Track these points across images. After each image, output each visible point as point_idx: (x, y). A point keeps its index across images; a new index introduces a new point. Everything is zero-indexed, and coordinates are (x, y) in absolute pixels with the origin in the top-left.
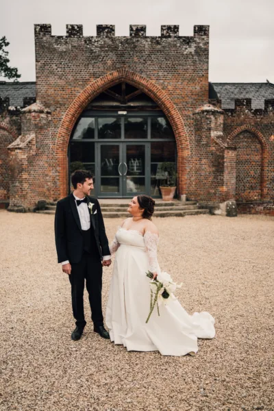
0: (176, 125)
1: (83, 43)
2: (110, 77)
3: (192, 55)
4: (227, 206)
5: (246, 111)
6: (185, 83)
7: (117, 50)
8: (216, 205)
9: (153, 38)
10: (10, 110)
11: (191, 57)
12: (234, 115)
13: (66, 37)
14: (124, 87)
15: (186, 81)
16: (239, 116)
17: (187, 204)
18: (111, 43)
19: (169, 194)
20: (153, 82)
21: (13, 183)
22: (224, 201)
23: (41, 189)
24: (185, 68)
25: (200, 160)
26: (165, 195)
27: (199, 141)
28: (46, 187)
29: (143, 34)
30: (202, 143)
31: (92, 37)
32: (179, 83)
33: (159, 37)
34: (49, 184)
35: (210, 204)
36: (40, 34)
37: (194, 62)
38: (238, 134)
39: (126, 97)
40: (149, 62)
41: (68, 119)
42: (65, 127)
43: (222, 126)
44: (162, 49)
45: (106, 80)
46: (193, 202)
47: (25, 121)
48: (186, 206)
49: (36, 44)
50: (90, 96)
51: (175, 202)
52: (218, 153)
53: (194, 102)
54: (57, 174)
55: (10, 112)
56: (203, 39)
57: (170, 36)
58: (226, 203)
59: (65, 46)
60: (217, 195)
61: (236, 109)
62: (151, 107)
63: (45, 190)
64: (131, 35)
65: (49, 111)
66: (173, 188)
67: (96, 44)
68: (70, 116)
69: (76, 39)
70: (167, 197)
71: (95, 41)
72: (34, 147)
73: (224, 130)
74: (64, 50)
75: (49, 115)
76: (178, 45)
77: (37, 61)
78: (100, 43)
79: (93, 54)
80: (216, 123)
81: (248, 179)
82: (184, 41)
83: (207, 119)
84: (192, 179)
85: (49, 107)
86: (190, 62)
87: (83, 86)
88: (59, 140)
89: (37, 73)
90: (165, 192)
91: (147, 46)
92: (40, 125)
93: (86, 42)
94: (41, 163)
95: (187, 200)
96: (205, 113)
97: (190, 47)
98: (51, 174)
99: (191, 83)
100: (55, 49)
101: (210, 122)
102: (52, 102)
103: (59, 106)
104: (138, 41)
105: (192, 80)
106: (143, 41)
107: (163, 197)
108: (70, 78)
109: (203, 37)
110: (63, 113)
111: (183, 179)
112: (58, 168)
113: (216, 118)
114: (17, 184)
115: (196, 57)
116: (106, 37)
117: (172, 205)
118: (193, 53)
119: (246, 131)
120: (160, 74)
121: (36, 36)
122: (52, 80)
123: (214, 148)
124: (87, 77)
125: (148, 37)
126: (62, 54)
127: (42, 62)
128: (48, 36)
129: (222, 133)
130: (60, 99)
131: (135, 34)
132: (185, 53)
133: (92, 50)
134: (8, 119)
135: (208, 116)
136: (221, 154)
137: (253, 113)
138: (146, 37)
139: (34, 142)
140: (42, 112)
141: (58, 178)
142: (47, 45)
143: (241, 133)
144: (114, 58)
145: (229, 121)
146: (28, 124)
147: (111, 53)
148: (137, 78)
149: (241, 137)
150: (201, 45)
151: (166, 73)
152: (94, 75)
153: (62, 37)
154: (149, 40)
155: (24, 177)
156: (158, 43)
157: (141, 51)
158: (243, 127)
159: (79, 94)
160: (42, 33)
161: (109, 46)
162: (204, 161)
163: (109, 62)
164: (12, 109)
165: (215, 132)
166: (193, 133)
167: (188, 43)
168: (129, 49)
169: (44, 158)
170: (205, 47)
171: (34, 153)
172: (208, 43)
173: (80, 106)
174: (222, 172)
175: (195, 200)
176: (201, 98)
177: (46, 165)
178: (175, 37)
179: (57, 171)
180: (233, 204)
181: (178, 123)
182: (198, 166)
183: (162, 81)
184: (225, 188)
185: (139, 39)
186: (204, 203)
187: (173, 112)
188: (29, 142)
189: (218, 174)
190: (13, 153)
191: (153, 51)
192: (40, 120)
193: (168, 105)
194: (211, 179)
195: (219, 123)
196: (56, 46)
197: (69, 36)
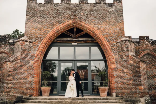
0: (106, 49)
1: (53, 6)
2: (68, 23)
3: (113, 12)
4: (146, 100)
5: (147, 43)
6: (111, 26)
7: (71, 10)
8: (138, 99)
9: (91, 4)
10: (10, 43)
11: (113, 13)
12: (140, 45)
13: (44, 3)
14: (75, 30)
15: (111, 25)
16: (143, 45)
17: (117, 99)
18: (68, 6)
19: (104, 92)
20: (92, 26)
21: (3, 84)
22: (143, 97)
23: (21, 89)
24: (110, 18)
25: (123, 70)
26: (102, 93)
27: (121, 58)
28: (25, 87)
29: (86, 2)
30: (124, 59)
31: (58, 3)
32: (107, 26)
33: (95, 3)
34: (27, 85)
35: (133, 98)
36: (30, 2)
37: (115, 15)
38: (143, 56)
39: (77, 35)
40: (90, 16)
41: (42, 46)
42: (40, 50)
43: (134, 50)
44: (97, 9)
45: (65, 25)
46: (120, 98)
47: (16, 47)
48: (117, 100)
49: (27, 7)
50: (56, 33)
51: (109, 97)
52: (135, 65)
53: (117, 36)
54: (33, 79)
55: (9, 43)
56: (119, 4)
57: (101, 3)
58: (144, 98)
59: (43, 8)
60: (137, 92)
61: (140, 41)
62: (91, 41)
63: (24, 89)
64: (79, 2)
65: (31, 41)
66: (107, 88)
67: (60, 7)
68: (43, 44)
69: (49, 4)
70: (103, 94)
71: (60, 5)
72: (19, 61)
73: (136, 53)
74: (43, 10)
75: (31, 44)
76: (106, 7)
77: (27, 15)
78: (62, 6)
79: (58, 12)
80: (131, 47)
81: (153, 83)
82: (109, 5)
83: (126, 45)
84: (119, 82)
85: (31, 40)
86: (113, 15)
87: (52, 28)
88: (35, 58)
89: (26, 21)
90: (102, 90)
91: (88, 8)
92: (24, 48)
93: (54, 5)
94: (23, 72)
95: (117, 96)
96: (124, 42)
97: (112, 8)
98: (29, 79)
99: (114, 26)
100: (37, 9)
101: (128, 46)
102: (33, 36)
103: (37, 38)
104: (83, 5)
105: (114, 25)
106: (86, 5)
107: (101, 94)
108: (45, 23)
109: (119, 3)
110: (39, 43)
111: (112, 82)
112: (34, 75)
113: (131, 45)
114: (5, 85)
115: (116, 13)
116: (66, 3)
117: (107, 99)
118: (114, 11)
119: (148, 54)
120: (96, 21)
121: (27, 3)
122: (34, 25)
123: (132, 62)
124: (55, 23)
125: (89, 3)
126: (41, 12)
127: (30, 15)
128: (34, 3)
129: (134, 54)
130: (38, 35)
131: (82, 2)
132: (110, 11)
133: (57, 10)
134: (8, 47)
135: (126, 43)
136: (137, 65)
137: (151, 44)
138: (88, 3)
139: (19, 58)
140: (26, 41)
141: (33, 81)
142: (33, 7)
143: (145, 55)
144: (70, 13)
145: (137, 48)
146: (18, 48)
147: (68, 11)
148: (83, 24)
149: (145, 57)
150: (118, 7)
151: (99, 21)
152: (59, 22)
153: (42, 3)
154: (89, 5)
155: (9, 79)
156: (94, 6)
157: (85, 10)
158: (146, 52)
159: (49, 32)
160: (31, 2)
161: (67, 8)
162: (125, 70)
163: (67, 16)
164: (11, 42)
165: (131, 53)
166: (117, 54)
167: (111, 6)
168: (79, 9)
169: (25, 68)
170: (121, 8)
171: (19, 65)
172: (122, 6)
173: (50, 39)
174: (139, 76)
175: (121, 96)
176: (120, 34)
177: (26, 73)
178: (104, 3)
179: (33, 77)
180: (148, 99)
181: (108, 48)
182: (121, 74)
183: (97, 25)
184: (142, 88)
185: (84, 4)
186: (128, 98)
187: (104, 42)
188: (16, 58)
189: (137, 78)
190: (5, 65)
191: (91, 10)
192: (25, 46)
193: (101, 38)
194: (132, 82)
195: (132, 48)
196: (38, 8)
197: (46, 3)
